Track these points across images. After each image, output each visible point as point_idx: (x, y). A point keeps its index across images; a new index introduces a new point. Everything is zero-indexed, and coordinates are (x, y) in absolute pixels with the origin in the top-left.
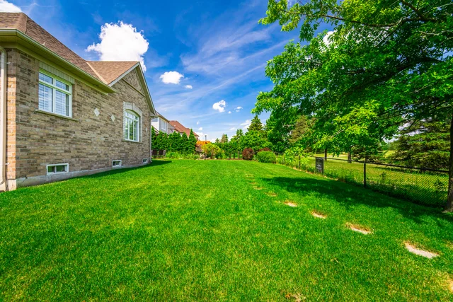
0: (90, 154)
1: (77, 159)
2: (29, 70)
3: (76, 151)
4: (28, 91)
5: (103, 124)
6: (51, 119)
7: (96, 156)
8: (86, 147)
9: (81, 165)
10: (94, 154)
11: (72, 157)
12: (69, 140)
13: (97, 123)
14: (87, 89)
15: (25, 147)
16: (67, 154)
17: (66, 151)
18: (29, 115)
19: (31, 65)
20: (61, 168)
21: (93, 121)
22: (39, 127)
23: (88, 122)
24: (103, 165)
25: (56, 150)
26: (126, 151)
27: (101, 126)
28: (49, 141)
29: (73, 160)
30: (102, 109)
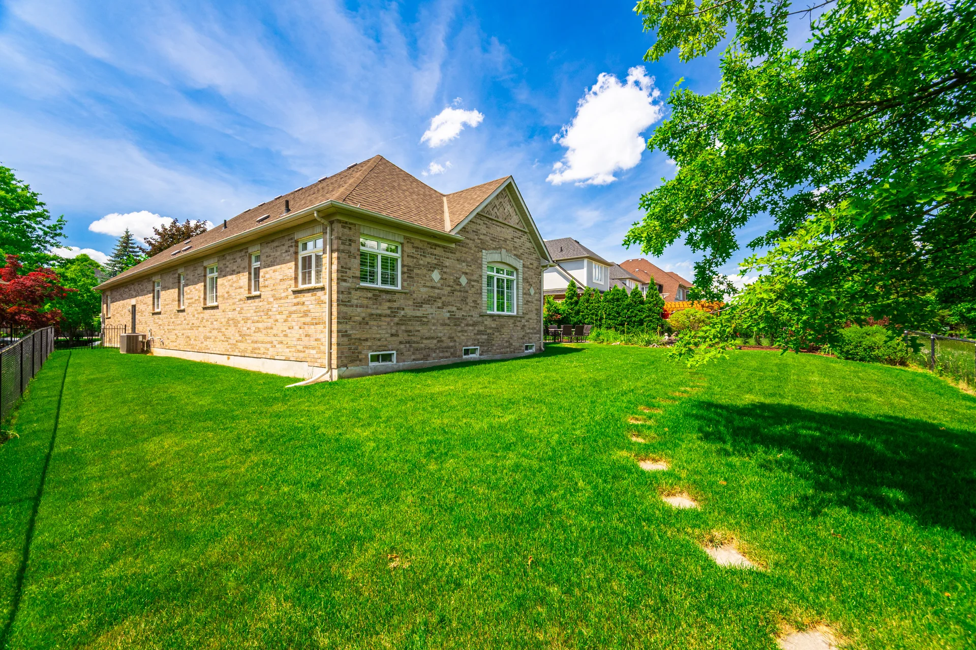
0: (426, 338)
1: (408, 345)
2: (350, 240)
3: (405, 334)
4: (349, 265)
5: (446, 293)
6: (374, 295)
7: (435, 341)
8: (420, 328)
9: (413, 354)
10: (433, 338)
11: (401, 343)
12: (396, 320)
13: (437, 291)
14: (421, 245)
15: (346, 331)
16: (394, 338)
17: (392, 335)
18: (350, 293)
19: (351, 233)
20: (387, 358)
21: (430, 290)
22: (361, 307)
23: (423, 292)
25: (380, 334)
26: (489, 331)
27: (444, 295)
28: (372, 323)
29: (402, 346)
30: (445, 270)
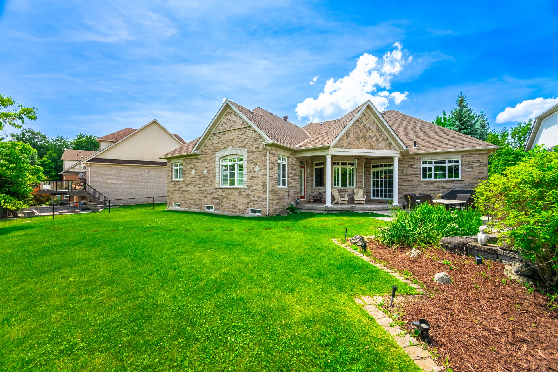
0: (190, 199)
1: (184, 201)
2: (169, 166)
3: (183, 197)
4: (169, 174)
6: (175, 183)
7: (193, 201)
8: (187, 195)
9: (185, 205)
10: (192, 199)
11: (181, 200)
13: (194, 179)
14: (188, 161)
15: (168, 195)
17: (179, 197)
18: (169, 183)
21: (191, 178)
22: (172, 187)
23: (189, 180)
24: (198, 207)
25: (176, 196)
27: (196, 180)
28: (174, 193)
29: (182, 202)
30: (197, 168)
